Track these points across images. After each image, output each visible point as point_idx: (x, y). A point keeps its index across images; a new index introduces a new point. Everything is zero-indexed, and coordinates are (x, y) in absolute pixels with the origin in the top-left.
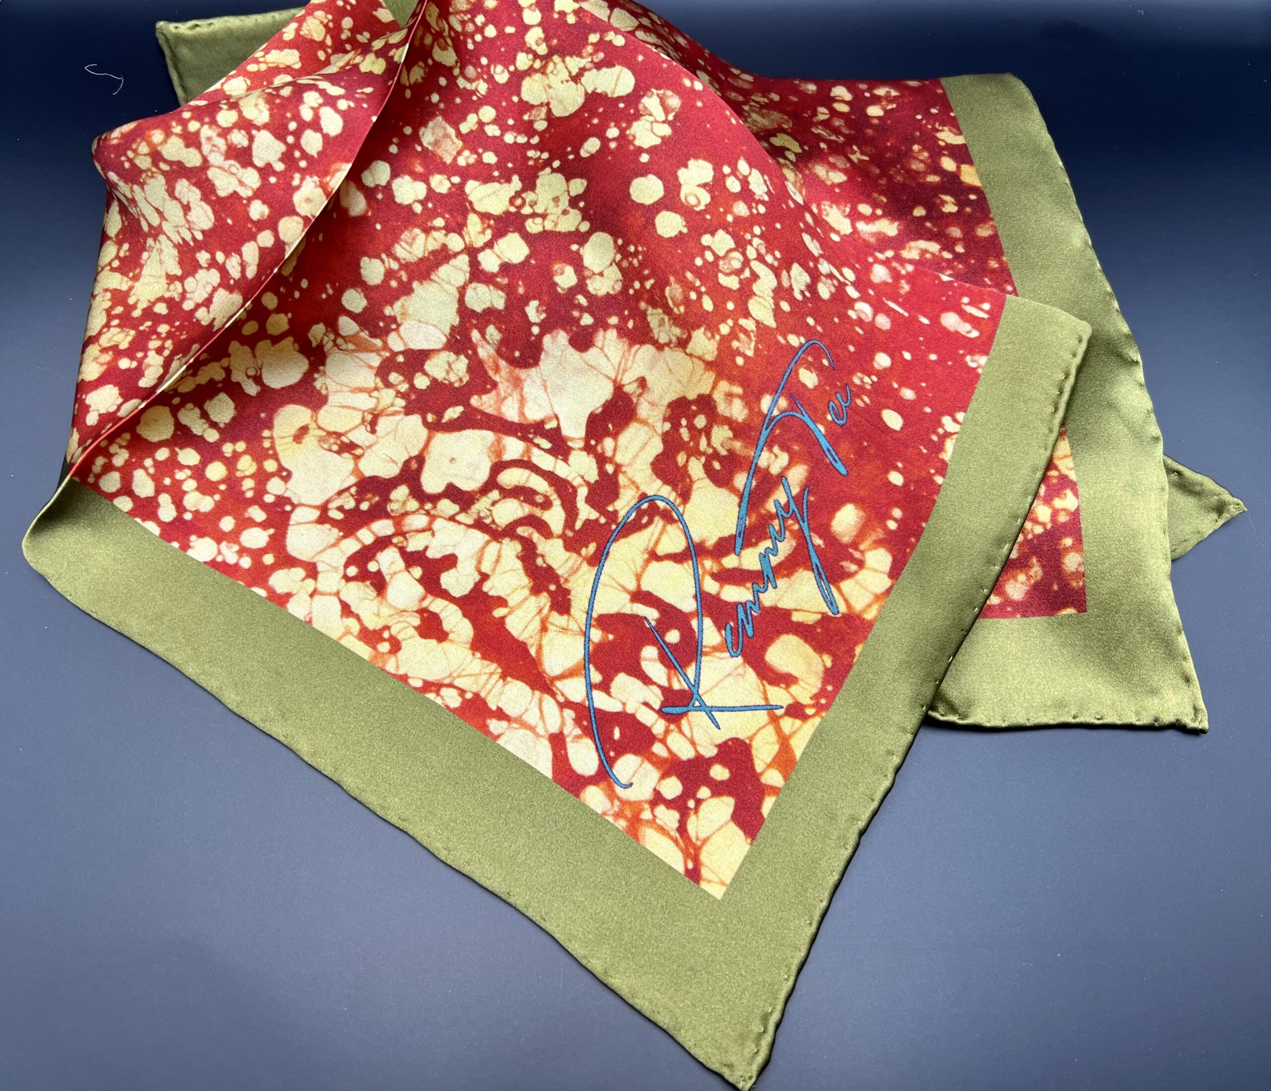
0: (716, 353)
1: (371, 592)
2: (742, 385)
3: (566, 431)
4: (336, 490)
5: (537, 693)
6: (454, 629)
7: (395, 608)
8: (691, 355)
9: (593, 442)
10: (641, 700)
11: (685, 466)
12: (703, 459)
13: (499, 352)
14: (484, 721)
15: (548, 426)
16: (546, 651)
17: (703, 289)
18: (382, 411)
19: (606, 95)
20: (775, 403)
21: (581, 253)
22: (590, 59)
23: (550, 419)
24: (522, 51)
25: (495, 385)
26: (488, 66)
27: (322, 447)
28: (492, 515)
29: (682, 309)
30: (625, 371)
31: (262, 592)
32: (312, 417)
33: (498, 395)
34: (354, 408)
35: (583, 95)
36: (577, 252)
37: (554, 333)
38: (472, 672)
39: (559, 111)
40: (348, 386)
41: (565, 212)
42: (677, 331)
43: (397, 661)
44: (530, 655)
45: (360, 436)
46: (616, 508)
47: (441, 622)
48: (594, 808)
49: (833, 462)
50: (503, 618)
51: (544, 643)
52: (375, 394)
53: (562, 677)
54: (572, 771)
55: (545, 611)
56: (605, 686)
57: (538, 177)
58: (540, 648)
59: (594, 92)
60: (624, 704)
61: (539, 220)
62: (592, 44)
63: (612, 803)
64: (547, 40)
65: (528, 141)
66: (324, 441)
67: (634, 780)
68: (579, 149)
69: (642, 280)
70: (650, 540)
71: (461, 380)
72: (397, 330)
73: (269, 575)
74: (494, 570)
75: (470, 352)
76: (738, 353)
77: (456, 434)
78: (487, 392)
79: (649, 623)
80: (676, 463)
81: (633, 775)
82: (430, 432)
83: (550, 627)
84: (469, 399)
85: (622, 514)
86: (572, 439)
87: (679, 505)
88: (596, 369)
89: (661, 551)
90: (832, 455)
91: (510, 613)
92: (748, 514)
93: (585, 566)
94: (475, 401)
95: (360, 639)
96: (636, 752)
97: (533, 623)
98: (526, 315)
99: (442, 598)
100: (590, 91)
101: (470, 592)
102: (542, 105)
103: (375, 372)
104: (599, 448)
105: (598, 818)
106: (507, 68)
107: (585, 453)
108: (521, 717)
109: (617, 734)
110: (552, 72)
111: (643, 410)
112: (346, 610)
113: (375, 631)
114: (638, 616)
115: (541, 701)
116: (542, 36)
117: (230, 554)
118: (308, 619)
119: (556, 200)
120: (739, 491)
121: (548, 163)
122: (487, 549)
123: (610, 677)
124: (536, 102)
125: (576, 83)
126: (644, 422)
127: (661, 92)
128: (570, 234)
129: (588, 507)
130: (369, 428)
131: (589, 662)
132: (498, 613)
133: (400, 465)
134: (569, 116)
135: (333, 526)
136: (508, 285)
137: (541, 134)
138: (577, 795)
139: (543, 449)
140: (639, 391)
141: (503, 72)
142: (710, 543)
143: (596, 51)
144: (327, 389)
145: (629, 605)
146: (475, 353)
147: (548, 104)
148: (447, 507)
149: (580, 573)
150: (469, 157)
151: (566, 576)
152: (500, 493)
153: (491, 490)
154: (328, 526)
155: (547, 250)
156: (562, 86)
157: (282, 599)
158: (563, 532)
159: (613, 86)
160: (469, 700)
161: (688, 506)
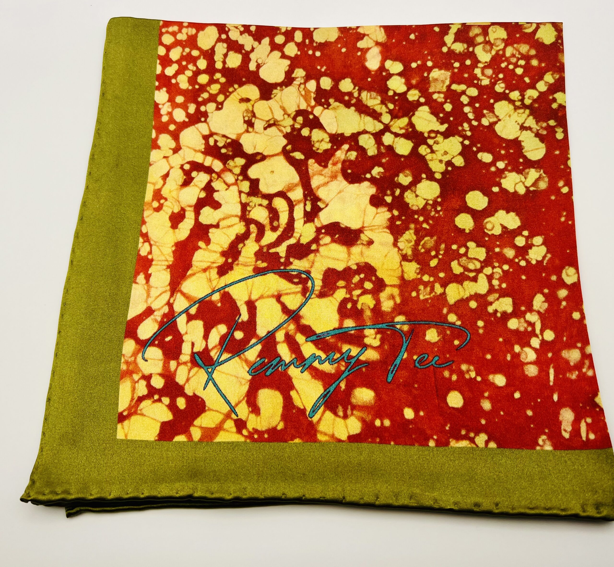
0: (411, 279)
1: (181, 181)
2: (402, 302)
3: (322, 214)
4: (224, 134)
5: (168, 288)
6: (181, 230)
7: (178, 197)
8: (401, 265)
9: (323, 231)
10: (193, 341)
11: (338, 288)
12: (348, 296)
13: (344, 162)
14: (141, 272)
15: (319, 203)
16: (193, 278)
17: (440, 257)
18: (279, 125)
19: (523, 149)
20: (403, 323)
21: (423, 181)
22: (538, 128)
23: (324, 202)
24: (520, 92)
25: (326, 166)
26: (500, 79)
27: (243, 113)
28: (253, 208)
29: (423, 250)
30: (372, 230)
31: (154, 135)
32: (256, 100)
33: (322, 171)
34: (272, 113)
35: (516, 137)
36: (422, 179)
37: (372, 186)
38: (163, 251)
39: (498, 128)
40: (282, 103)
41: (441, 161)
42: (410, 252)
43: (151, 214)
44: (187, 273)
45: (259, 125)
46: (294, 262)
47: (182, 222)
48: (124, 349)
49: (390, 371)
50: (200, 248)
51: (197, 275)
52: (286, 116)
53: (184, 294)
54: (137, 328)
55: (215, 265)
56: (190, 318)
57: (454, 136)
58: (193, 274)
59: (520, 142)
60: (186, 333)
61: (429, 150)
62: (548, 124)
63: (132, 356)
64: (535, 101)
65: (472, 120)
66: (247, 112)
67: (149, 360)
68: (481, 151)
69: (426, 221)
70: (286, 290)
71: (318, 149)
72: (325, 108)
73: (164, 133)
74: (223, 228)
75: (335, 147)
76: (418, 291)
77: (287, 164)
78: (320, 165)
79: (239, 319)
80: (337, 281)
81: (151, 359)
82: (281, 153)
83: (207, 273)
84: (311, 158)
85: (292, 267)
86: (319, 218)
87: (315, 294)
88: (365, 215)
89: (284, 299)
90: (394, 368)
91: (204, 249)
92: (333, 336)
93: (251, 268)
94: (311, 161)
95: (154, 192)
96: (164, 354)
97: (205, 263)
98: (373, 168)
99: (195, 214)
100: (519, 139)
101: (205, 225)
102: (497, 117)
103: (297, 109)
104: (322, 236)
105: (119, 354)
106: (506, 89)
107: (315, 230)
108: (152, 287)
109: (168, 339)
110: (518, 113)
111: (356, 250)
112: (166, 177)
113: (161, 195)
114: (239, 311)
115: (165, 292)
116: (535, 97)
117: (165, 109)
118: (152, 163)
119: (446, 153)
120: (342, 325)
121: (465, 137)
122: (233, 218)
123: (197, 317)
124: (497, 113)
125: (520, 129)
126: (349, 254)
127: (544, 175)
128: (430, 170)
129: (285, 249)
130: (266, 125)
131: (199, 302)
132: (201, 244)
133: (255, 152)
134: (498, 136)
135: (205, 144)
136: (382, 153)
137: (480, 125)
138: (125, 337)
139: (305, 208)
140: (365, 243)
141: (502, 88)
142: (304, 322)
143: (545, 129)
144: (275, 96)
145: (243, 302)
146: (336, 150)
147: (499, 120)
148: (245, 186)
149: (246, 268)
150: (441, 98)
151: (240, 262)
152: (268, 204)
153: (266, 199)
154: (204, 142)
155: (413, 163)
156: (514, 123)
157: (155, 146)
158: (264, 246)
159: (530, 149)
160: (148, 259)
161: (317, 299)
